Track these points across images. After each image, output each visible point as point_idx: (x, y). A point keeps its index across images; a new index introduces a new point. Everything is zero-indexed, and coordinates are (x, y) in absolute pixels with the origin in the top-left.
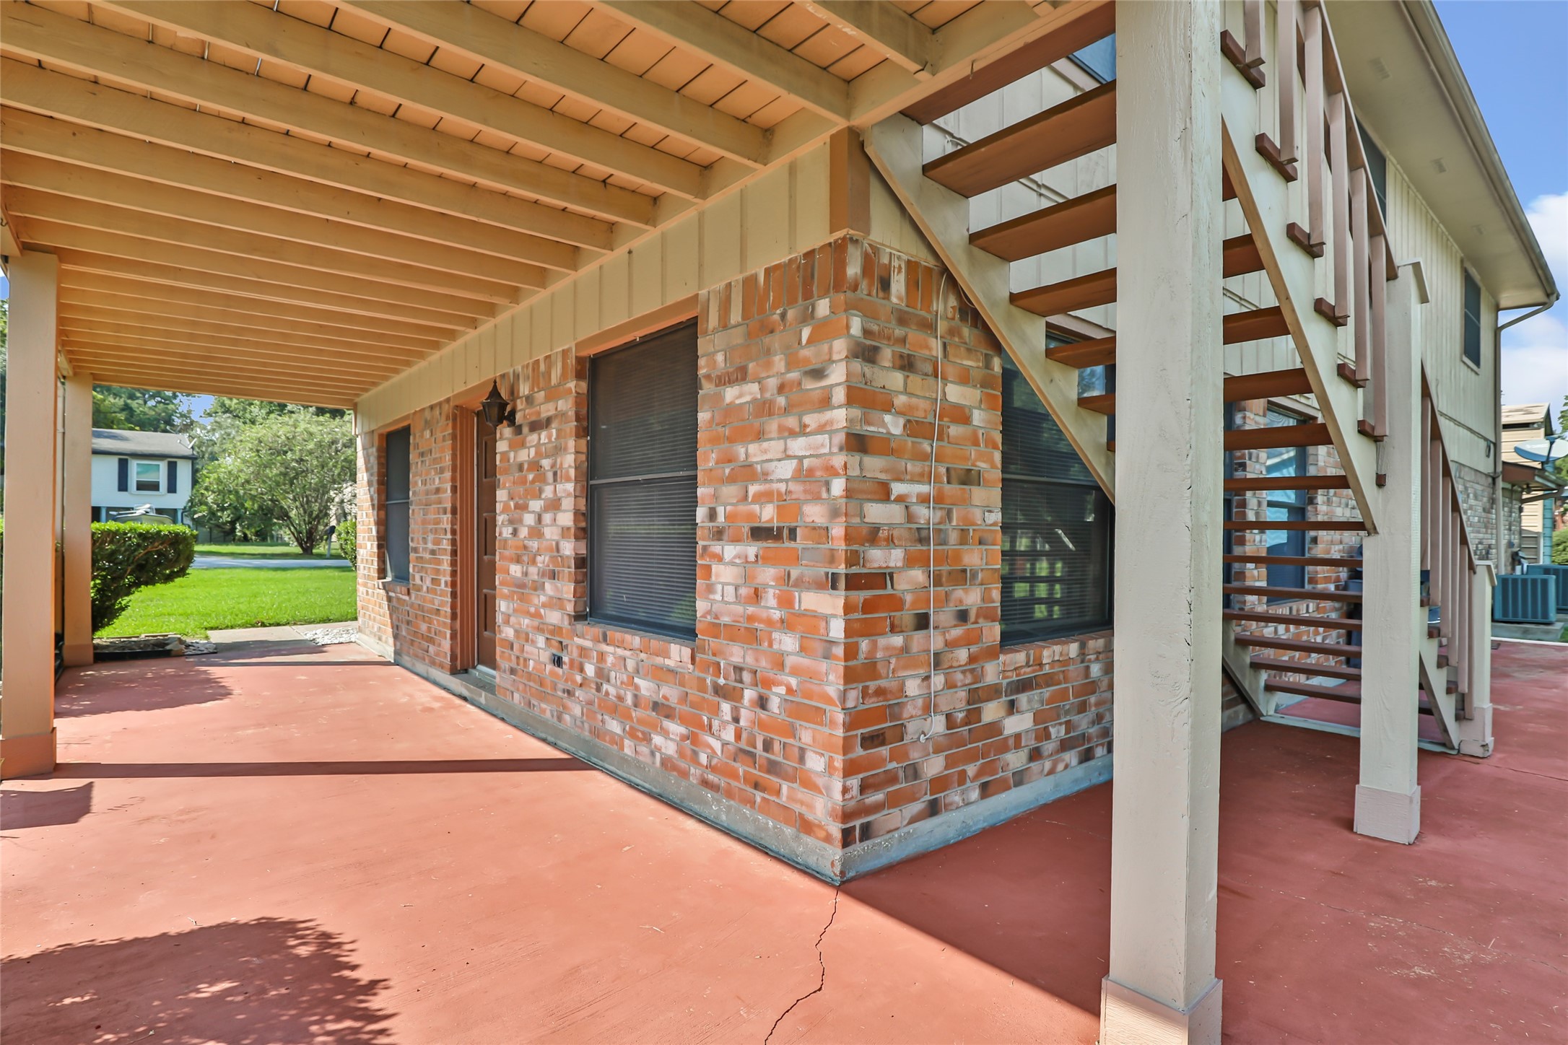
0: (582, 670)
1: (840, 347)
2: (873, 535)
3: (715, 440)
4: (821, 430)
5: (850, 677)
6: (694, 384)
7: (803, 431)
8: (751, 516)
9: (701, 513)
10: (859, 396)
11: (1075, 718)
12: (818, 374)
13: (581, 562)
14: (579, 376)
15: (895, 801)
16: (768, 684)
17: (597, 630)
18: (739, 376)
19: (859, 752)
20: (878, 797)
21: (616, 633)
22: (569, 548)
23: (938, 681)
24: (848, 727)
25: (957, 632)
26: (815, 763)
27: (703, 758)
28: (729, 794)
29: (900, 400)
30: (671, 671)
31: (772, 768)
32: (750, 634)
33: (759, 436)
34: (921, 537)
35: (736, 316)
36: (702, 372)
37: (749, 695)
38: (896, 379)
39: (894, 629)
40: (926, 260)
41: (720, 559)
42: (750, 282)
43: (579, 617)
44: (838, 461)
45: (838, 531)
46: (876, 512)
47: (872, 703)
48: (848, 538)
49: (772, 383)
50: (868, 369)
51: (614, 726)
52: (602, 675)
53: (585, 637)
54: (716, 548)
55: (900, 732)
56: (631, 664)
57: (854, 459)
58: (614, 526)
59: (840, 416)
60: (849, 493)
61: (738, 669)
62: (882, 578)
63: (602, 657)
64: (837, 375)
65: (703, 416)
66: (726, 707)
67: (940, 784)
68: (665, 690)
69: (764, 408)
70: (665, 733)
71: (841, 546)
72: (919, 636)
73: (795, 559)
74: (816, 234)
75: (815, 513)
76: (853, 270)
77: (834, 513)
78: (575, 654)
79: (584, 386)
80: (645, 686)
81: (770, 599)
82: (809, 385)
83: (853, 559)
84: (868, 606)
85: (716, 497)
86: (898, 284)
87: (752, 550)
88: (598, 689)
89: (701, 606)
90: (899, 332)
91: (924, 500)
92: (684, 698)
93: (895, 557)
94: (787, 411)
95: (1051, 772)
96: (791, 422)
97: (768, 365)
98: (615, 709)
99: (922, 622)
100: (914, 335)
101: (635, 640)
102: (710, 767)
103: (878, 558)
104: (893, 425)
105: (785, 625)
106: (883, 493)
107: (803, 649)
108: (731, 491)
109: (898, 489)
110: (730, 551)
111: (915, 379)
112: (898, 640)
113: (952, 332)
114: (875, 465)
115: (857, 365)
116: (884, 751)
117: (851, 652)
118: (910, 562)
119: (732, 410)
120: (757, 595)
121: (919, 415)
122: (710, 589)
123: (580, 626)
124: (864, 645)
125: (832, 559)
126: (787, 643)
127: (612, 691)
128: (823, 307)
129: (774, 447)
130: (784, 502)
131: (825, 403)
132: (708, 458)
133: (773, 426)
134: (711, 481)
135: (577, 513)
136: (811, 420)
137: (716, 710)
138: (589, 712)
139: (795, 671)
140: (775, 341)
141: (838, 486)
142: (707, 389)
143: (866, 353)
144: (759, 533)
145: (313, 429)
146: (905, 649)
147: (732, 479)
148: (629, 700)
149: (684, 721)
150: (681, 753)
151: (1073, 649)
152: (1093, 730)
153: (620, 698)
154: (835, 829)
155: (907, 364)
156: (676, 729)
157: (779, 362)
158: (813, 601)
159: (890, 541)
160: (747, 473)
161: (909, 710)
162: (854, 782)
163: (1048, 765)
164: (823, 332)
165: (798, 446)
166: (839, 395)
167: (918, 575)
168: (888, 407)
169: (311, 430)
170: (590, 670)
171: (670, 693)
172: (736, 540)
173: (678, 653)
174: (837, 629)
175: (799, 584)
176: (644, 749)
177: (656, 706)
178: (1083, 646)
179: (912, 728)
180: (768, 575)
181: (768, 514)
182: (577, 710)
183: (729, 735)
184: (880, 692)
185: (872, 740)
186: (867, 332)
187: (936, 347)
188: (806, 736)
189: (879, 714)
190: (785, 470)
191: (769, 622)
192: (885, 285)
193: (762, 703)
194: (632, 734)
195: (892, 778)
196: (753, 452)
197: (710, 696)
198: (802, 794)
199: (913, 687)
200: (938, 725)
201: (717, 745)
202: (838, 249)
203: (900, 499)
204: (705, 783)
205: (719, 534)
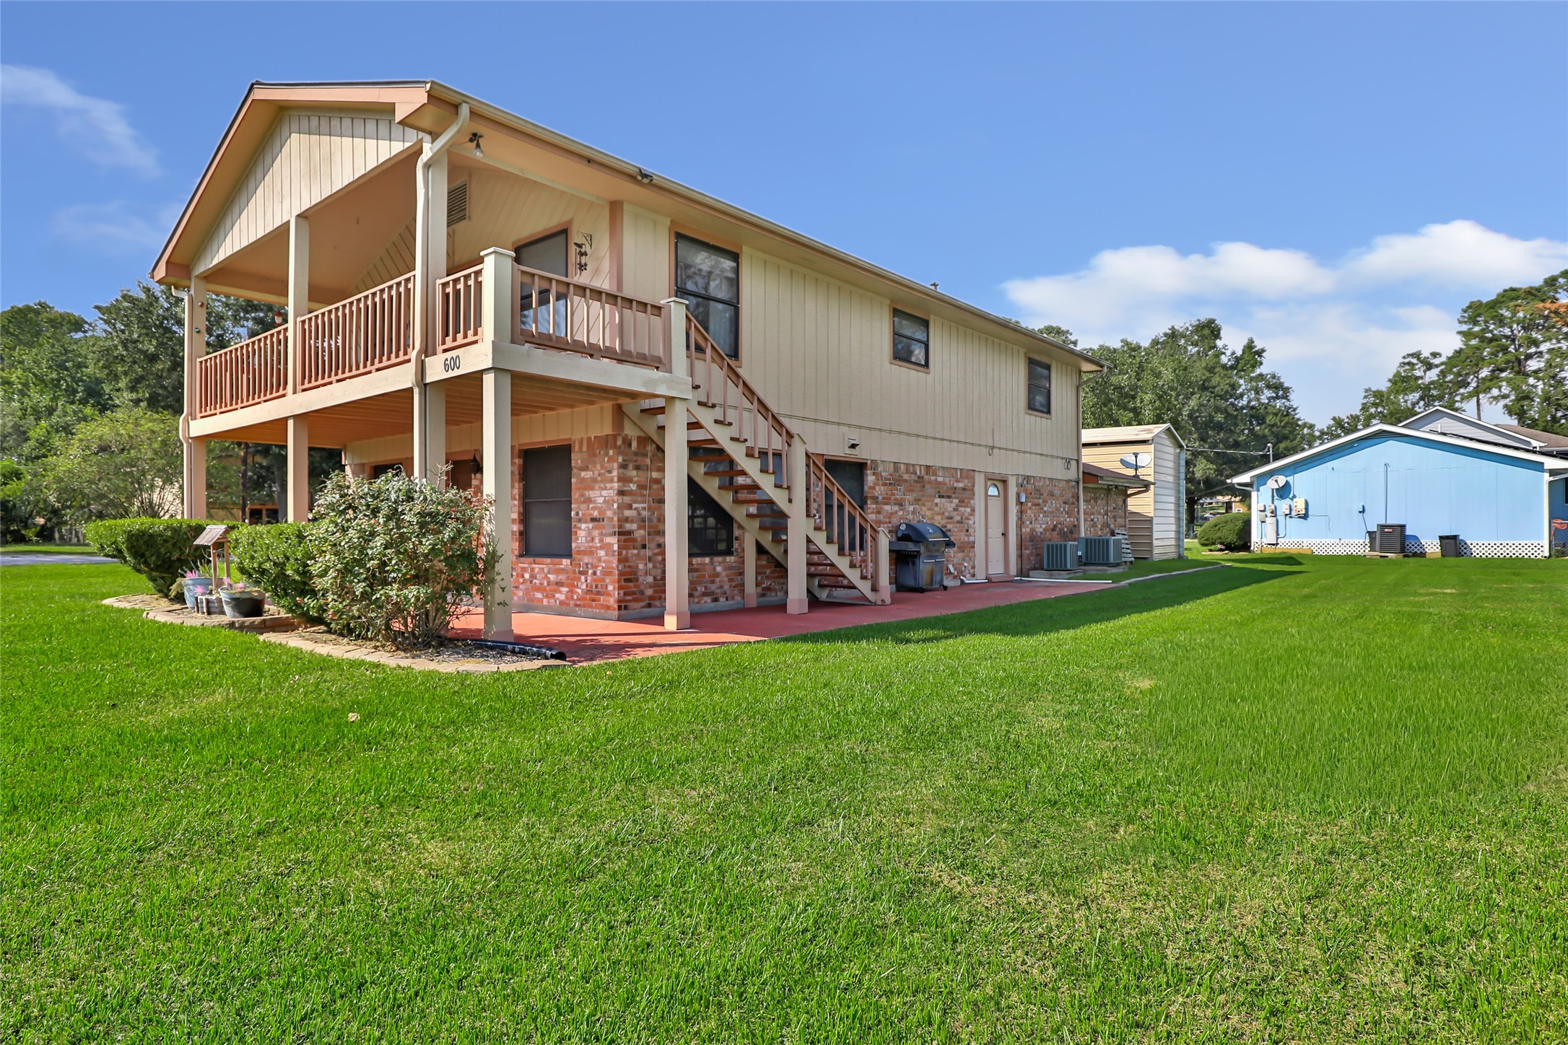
0: (523, 576)
1: (615, 465)
2: (627, 520)
3: (578, 489)
4: (611, 489)
5: (620, 561)
6: (570, 468)
7: (605, 488)
8: (591, 514)
9: (573, 513)
10: (622, 479)
11: (710, 585)
12: (610, 472)
13: (521, 533)
14: (520, 457)
15: (635, 600)
16: (596, 567)
17: (531, 559)
18: (586, 469)
19: (623, 583)
20: (630, 598)
21: (538, 560)
22: (516, 528)
23: (650, 565)
24: (619, 575)
25: (657, 551)
26: (610, 588)
27: (575, 597)
28: (584, 606)
29: (636, 479)
30: (563, 569)
31: (598, 593)
32: (590, 552)
33: (593, 489)
34: (643, 520)
35: (585, 449)
36: (573, 465)
37: (590, 572)
38: (634, 473)
39: (634, 548)
40: (643, 435)
41: (580, 529)
42: (589, 439)
43: (521, 556)
44: (616, 498)
45: (616, 519)
46: (627, 513)
47: (627, 570)
48: (619, 520)
49: (597, 472)
50: (625, 471)
51: (539, 595)
52: (533, 577)
53: (525, 563)
54: (579, 525)
55: (637, 580)
56: (546, 570)
57: (620, 498)
58: (535, 521)
59: (616, 485)
60: (618, 507)
61: (587, 564)
62: (629, 533)
63: (533, 570)
64: (615, 473)
65: (573, 480)
66: (583, 578)
67: (651, 598)
68: (560, 577)
69: (594, 480)
70: (560, 592)
71: (616, 523)
72: (643, 551)
73: (604, 527)
74: (608, 430)
75: (609, 514)
76: (619, 443)
77: (615, 513)
78: (519, 571)
79: (521, 461)
80: (552, 577)
81: (597, 540)
82: (608, 475)
83: (620, 527)
84: (625, 541)
85: (579, 508)
86: (634, 444)
87: (591, 525)
88: (531, 582)
89: (574, 545)
90: (635, 458)
91: (644, 509)
92: (568, 578)
93: (634, 526)
94: (601, 481)
95: (698, 603)
96: (602, 485)
97: (595, 467)
98: (538, 589)
99: (644, 547)
100: (639, 459)
101: (548, 560)
102: (578, 599)
103: (628, 526)
104: (633, 487)
105: (601, 548)
106: (630, 507)
107: (607, 555)
108: (584, 506)
109: (635, 506)
110: (583, 526)
111: (641, 473)
112: (636, 552)
113: (654, 455)
114: (627, 499)
115: (621, 470)
116: (632, 584)
117: (620, 554)
118: (639, 528)
119: (583, 480)
120: (593, 540)
121: (642, 483)
122: (577, 539)
123: (522, 559)
124: (624, 552)
125: (614, 527)
126: (602, 553)
127: (537, 582)
128: (611, 452)
129: (597, 493)
130: (601, 511)
131: (612, 481)
132: (575, 495)
133: (597, 486)
134: (577, 502)
135: (519, 513)
136: (608, 485)
137: (579, 579)
138: (527, 592)
139: (604, 562)
140: (597, 460)
141: (615, 506)
142: (575, 471)
143: (624, 466)
144: (593, 520)
145: (156, 427)
146: (638, 554)
147: (584, 502)
148: (545, 584)
149: (567, 586)
150: (567, 598)
151: (707, 560)
152: (718, 591)
153: (541, 584)
154: (616, 606)
155: (637, 468)
156: (565, 589)
157: (598, 467)
158: (609, 540)
159: (632, 522)
160: (589, 500)
161: (640, 573)
162: (622, 592)
163: (696, 600)
164: (611, 460)
165: (604, 492)
166: (616, 479)
167: (642, 532)
168: (631, 481)
169: (155, 429)
170: (527, 576)
171: (562, 577)
172: (586, 522)
173: (566, 562)
174: (616, 547)
175: (606, 535)
176: (552, 601)
177: (557, 583)
178: (711, 560)
179: (641, 579)
180: (596, 533)
181: (596, 514)
182: (521, 594)
183: (584, 587)
184: (630, 567)
185: (627, 580)
186: (624, 460)
187: (648, 461)
188: (607, 581)
189: (630, 573)
190: (601, 500)
191: (597, 548)
192: (630, 445)
193: (595, 573)
194: (547, 597)
195: (634, 593)
196: (591, 494)
197: (577, 575)
198: (607, 598)
199: (641, 566)
200: (650, 579)
201: (579, 591)
202: (615, 437)
203: (636, 509)
204: (576, 605)
205: (580, 521)
